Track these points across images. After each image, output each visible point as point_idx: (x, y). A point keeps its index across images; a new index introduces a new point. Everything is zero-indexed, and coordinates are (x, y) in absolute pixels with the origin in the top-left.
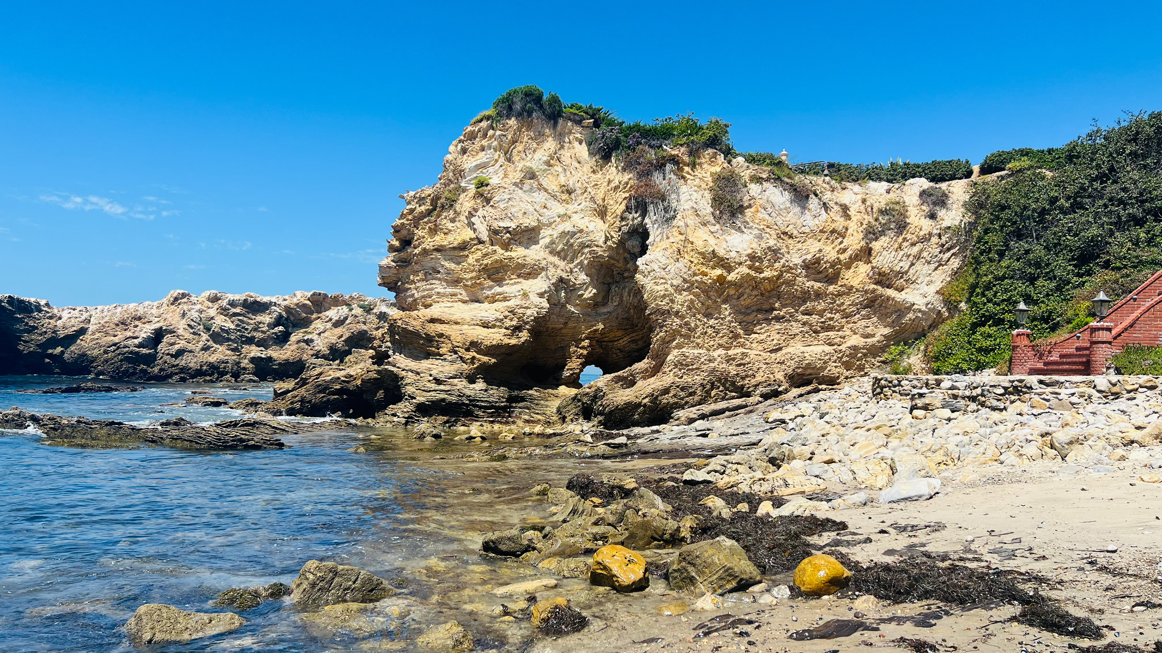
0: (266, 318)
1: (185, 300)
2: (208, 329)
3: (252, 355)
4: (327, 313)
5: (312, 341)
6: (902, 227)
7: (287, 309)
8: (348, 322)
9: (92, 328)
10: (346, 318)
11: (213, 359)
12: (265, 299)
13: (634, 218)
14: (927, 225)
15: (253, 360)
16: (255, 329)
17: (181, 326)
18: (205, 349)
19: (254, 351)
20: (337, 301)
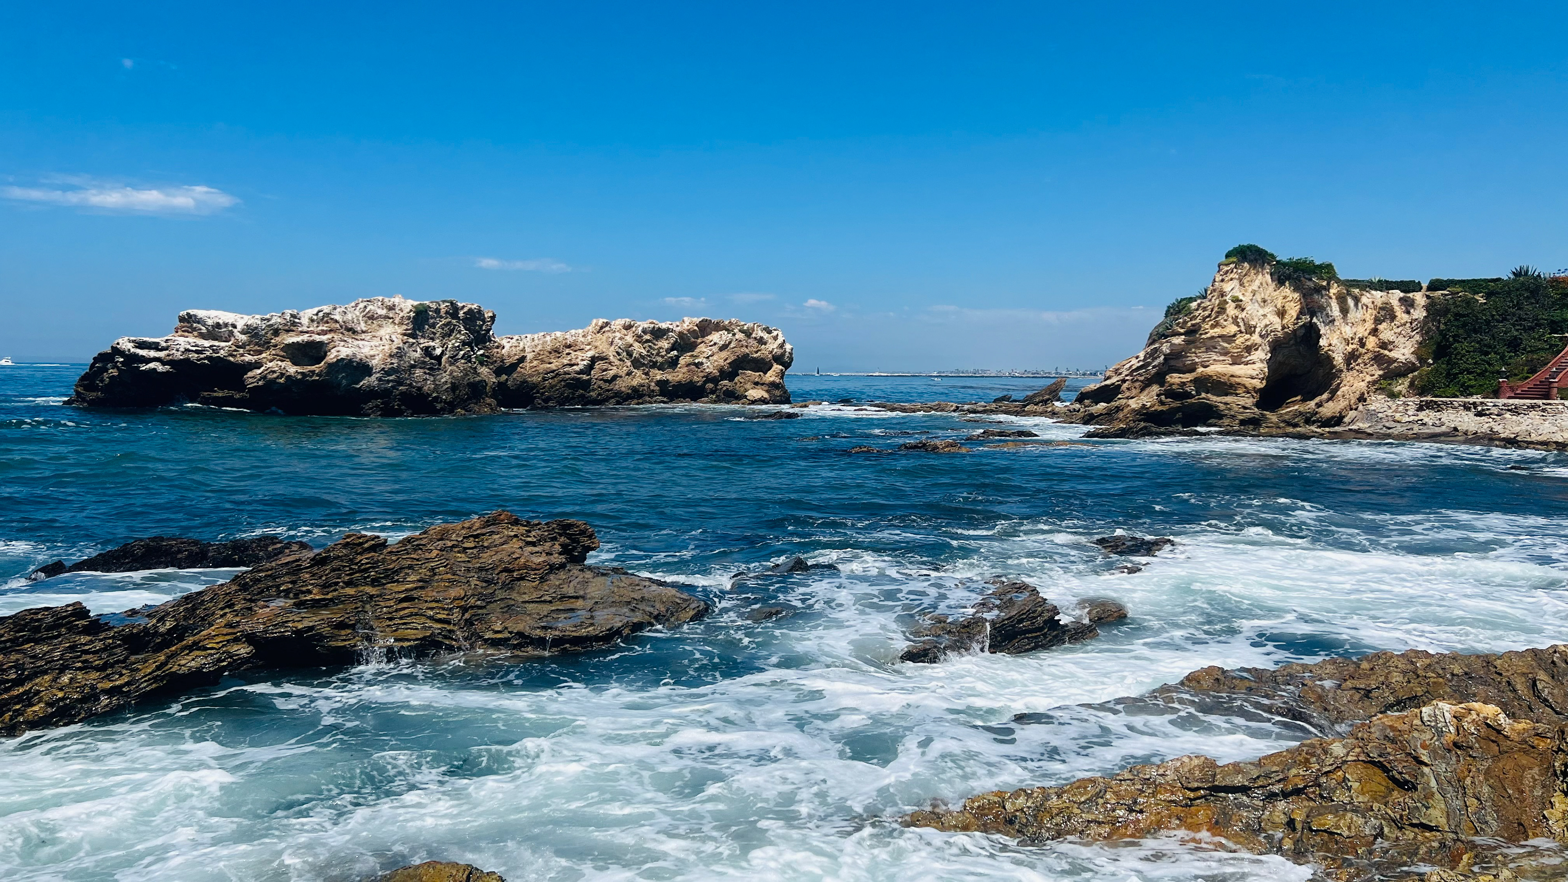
0: (664, 344)
1: (607, 329)
2: (630, 354)
3: (658, 378)
4: (710, 337)
5: (702, 364)
6: (1393, 317)
7: (681, 334)
8: (732, 345)
9: (530, 356)
10: (730, 343)
11: (635, 383)
12: (664, 326)
13: (1306, 319)
14: (1406, 318)
15: (659, 383)
16: (658, 354)
17: (611, 353)
18: (629, 374)
19: (658, 375)
20: (718, 327)
